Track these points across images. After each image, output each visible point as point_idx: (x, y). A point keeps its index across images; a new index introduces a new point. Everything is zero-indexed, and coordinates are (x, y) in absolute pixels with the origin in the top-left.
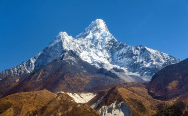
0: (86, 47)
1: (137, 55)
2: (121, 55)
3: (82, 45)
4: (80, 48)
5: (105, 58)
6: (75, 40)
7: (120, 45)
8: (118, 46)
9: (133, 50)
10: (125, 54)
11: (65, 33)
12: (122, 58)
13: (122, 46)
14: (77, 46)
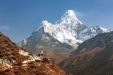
0: (61, 29)
1: (94, 33)
2: (84, 33)
3: (58, 29)
4: (57, 30)
5: (73, 36)
6: (54, 26)
7: (84, 26)
8: (82, 28)
9: (92, 29)
10: (86, 33)
11: (46, 21)
12: (84, 36)
13: (85, 27)
14: (55, 29)
